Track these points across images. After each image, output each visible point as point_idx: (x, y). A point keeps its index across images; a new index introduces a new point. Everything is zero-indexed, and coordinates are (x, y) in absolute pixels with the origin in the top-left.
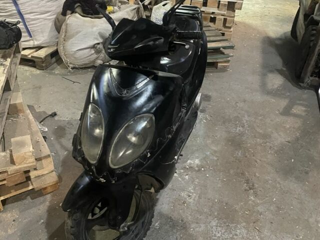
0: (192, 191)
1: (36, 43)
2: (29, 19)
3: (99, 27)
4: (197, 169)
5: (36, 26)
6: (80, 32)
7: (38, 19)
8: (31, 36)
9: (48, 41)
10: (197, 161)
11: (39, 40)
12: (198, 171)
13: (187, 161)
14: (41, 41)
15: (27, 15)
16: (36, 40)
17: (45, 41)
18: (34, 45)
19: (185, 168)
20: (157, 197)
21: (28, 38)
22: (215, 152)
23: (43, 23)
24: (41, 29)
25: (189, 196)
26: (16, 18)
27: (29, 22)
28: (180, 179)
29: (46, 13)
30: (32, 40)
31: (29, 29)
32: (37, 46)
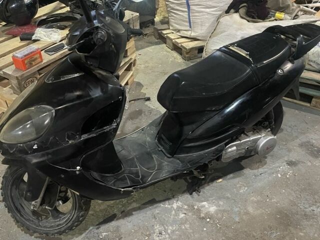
0: (169, 231)
1: (193, 34)
2: (194, 10)
3: (245, 32)
4: (202, 215)
5: (198, 19)
6: (225, 32)
7: (202, 12)
8: (190, 27)
9: (204, 35)
10: (213, 209)
11: (196, 32)
12: (200, 218)
13: (203, 202)
14: (197, 34)
15: (193, 6)
16: (194, 31)
17: (201, 34)
18: (190, 35)
19: (193, 206)
20: (134, 213)
21: (188, 28)
22: (247, 213)
23: (204, 17)
24: (201, 22)
25: (160, 233)
26: (184, 8)
27: (193, 13)
28: (173, 212)
29: (211, 8)
30: (191, 31)
31: (191, 20)
32: (193, 37)
